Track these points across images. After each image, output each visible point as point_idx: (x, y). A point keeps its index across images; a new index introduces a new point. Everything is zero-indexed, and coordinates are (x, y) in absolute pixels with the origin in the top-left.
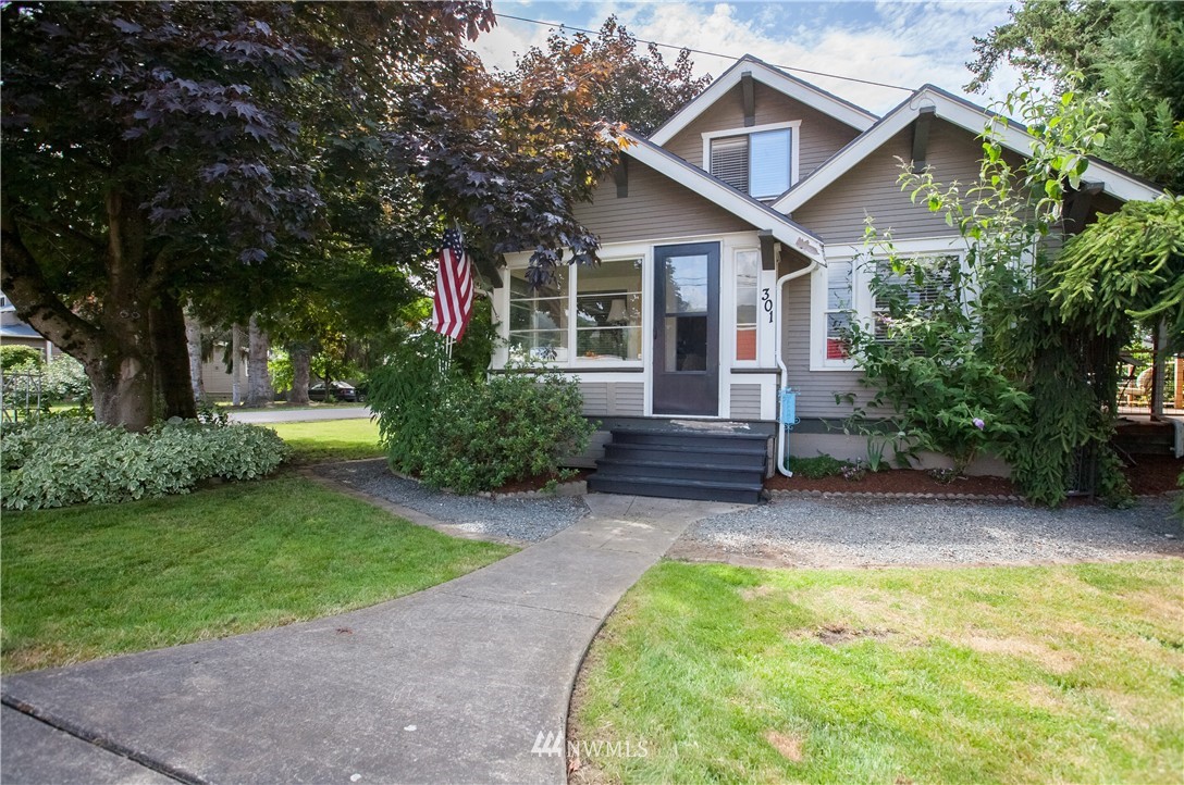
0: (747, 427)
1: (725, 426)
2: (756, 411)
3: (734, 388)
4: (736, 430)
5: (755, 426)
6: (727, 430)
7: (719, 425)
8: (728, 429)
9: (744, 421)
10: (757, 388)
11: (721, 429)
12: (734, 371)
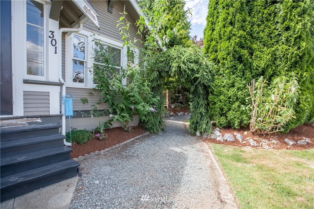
0: (39, 120)
1: (19, 121)
2: (47, 109)
3: (26, 94)
4: (30, 123)
5: (46, 119)
6: (21, 124)
7: (13, 121)
8: (23, 124)
9: (37, 117)
10: (47, 94)
11: (16, 124)
12: (26, 82)
